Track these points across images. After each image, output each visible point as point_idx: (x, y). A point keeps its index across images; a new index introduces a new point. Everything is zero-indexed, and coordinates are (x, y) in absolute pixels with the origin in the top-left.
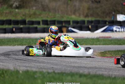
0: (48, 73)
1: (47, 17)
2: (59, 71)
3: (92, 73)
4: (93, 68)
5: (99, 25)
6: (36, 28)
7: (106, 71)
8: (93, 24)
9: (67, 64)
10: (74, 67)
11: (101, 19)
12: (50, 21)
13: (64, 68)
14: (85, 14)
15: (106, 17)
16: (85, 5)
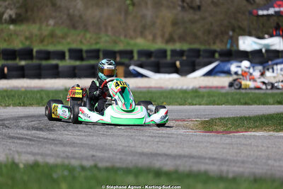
0: (83, 168)
1: (81, 42)
2: (108, 164)
3: (181, 169)
4: (185, 156)
5: (198, 60)
6: (56, 66)
7: (214, 164)
8: (185, 58)
9: (127, 148)
10: (142, 154)
11: (202, 47)
12: (87, 51)
13: (118, 157)
14: (167, 36)
15: (214, 43)
16: (167, 15)
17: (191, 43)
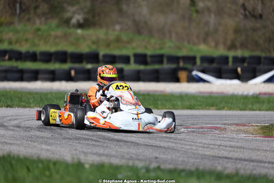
0: (148, 170)
3: (242, 172)
4: (245, 160)
5: (258, 67)
6: (122, 70)
8: (246, 65)
9: (190, 151)
11: (263, 55)
12: (152, 56)
13: (181, 159)
14: (229, 43)
17: (252, 51)
